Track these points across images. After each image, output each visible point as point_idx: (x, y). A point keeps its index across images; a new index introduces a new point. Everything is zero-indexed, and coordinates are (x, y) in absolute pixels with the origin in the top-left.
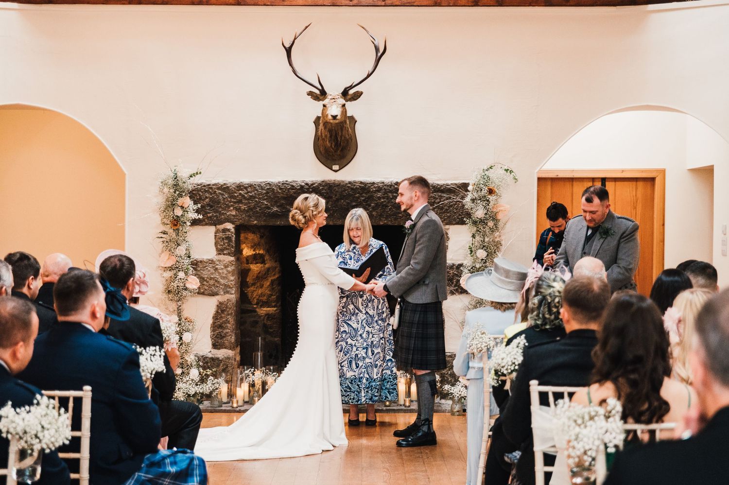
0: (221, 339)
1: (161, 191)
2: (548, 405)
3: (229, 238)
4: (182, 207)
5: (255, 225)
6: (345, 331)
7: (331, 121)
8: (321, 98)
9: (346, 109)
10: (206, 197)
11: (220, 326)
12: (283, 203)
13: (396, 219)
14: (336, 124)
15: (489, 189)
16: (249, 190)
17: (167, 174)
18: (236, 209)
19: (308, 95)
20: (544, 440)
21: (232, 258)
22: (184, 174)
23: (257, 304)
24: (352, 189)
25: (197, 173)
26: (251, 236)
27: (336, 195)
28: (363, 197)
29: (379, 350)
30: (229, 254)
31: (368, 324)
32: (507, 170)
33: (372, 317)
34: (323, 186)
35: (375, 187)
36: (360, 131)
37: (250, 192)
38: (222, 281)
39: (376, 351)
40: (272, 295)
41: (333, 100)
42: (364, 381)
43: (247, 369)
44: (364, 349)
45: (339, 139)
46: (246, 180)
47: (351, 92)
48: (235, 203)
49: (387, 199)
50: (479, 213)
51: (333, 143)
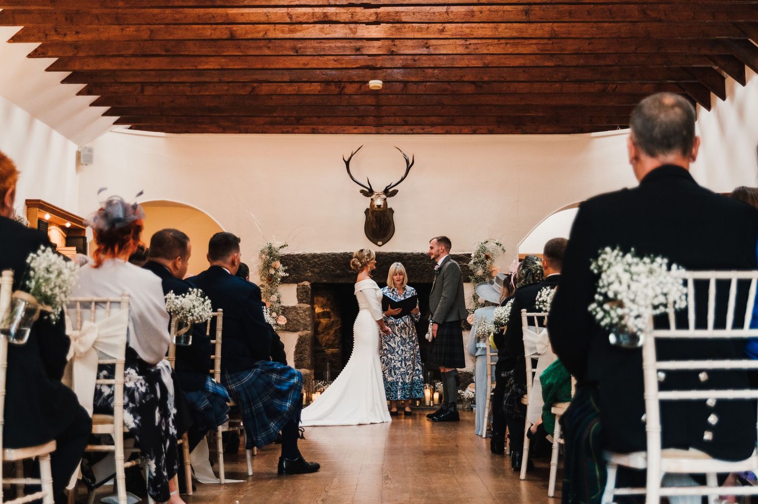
0: (302, 362)
1: (261, 257)
2: (534, 325)
3: (307, 292)
4: (275, 268)
5: (325, 283)
6: (386, 349)
7: (377, 209)
8: (369, 195)
9: (387, 203)
10: (291, 264)
11: (301, 353)
14: (380, 211)
15: (486, 255)
16: (320, 259)
17: (264, 245)
18: (312, 272)
19: (361, 192)
20: (531, 349)
21: (309, 306)
22: (276, 245)
23: (325, 346)
24: (391, 258)
25: (285, 246)
26: (321, 299)
29: (410, 363)
30: (307, 303)
31: (402, 345)
32: (497, 244)
33: (405, 340)
35: (407, 257)
36: (397, 218)
37: (321, 260)
38: (302, 321)
39: (408, 364)
40: (335, 340)
41: (378, 196)
42: (400, 384)
43: (319, 382)
44: (399, 362)
45: (382, 223)
46: (318, 252)
47: (391, 190)
48: (311, 267)
50: (480, 272)
51: (378, 226)
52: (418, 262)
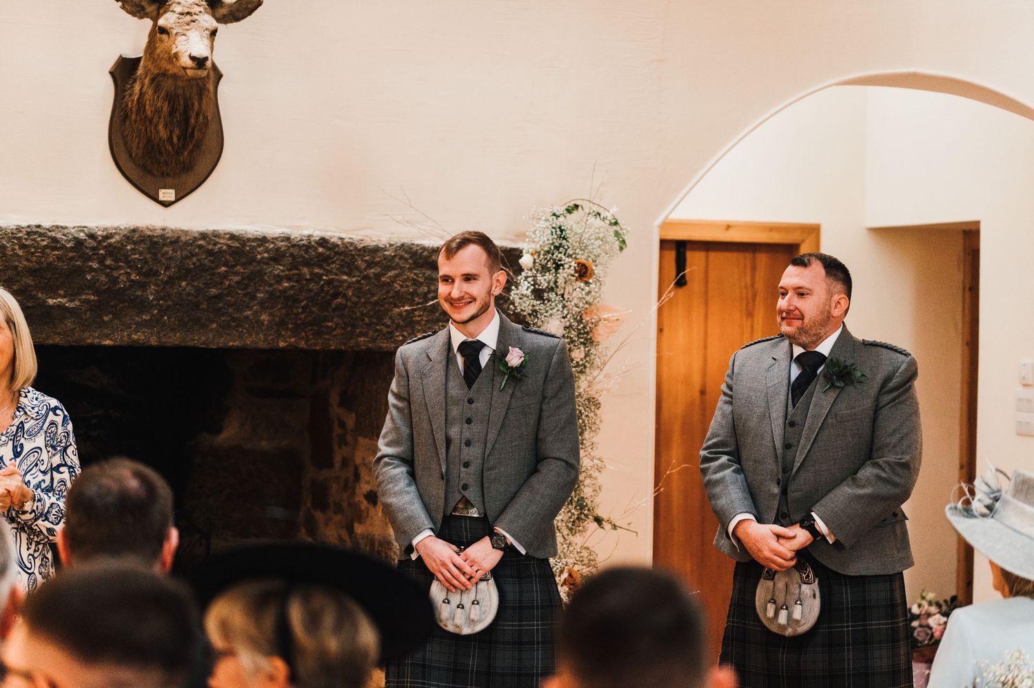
7: (190, 72)
8: (151, 8)
12: (29, 286)
13: (318, 334)
15: (579, 264)
24: (210, 253)
27: (167, 268)
28: (237, 274)
34: (135, 243)
35: (267, 251)
41: (188, 18)
49: (297, 281)
50: (554, 325)
51: (177, 132)
52: (305, 270)
